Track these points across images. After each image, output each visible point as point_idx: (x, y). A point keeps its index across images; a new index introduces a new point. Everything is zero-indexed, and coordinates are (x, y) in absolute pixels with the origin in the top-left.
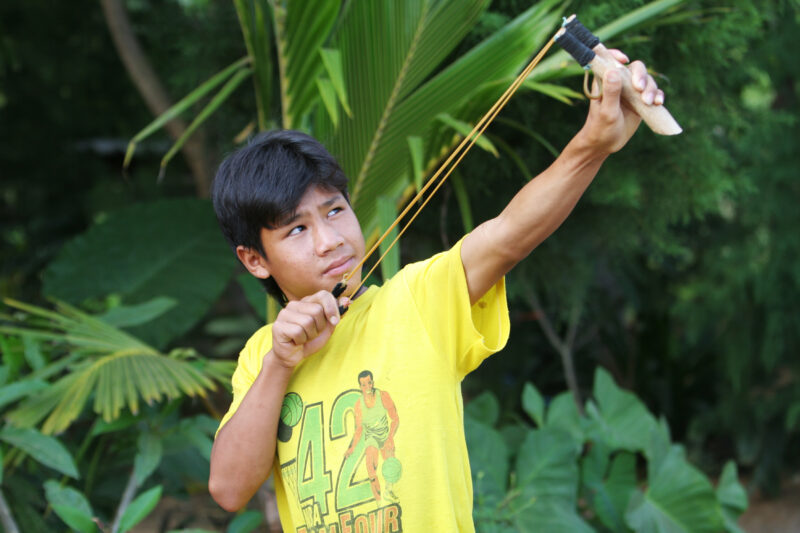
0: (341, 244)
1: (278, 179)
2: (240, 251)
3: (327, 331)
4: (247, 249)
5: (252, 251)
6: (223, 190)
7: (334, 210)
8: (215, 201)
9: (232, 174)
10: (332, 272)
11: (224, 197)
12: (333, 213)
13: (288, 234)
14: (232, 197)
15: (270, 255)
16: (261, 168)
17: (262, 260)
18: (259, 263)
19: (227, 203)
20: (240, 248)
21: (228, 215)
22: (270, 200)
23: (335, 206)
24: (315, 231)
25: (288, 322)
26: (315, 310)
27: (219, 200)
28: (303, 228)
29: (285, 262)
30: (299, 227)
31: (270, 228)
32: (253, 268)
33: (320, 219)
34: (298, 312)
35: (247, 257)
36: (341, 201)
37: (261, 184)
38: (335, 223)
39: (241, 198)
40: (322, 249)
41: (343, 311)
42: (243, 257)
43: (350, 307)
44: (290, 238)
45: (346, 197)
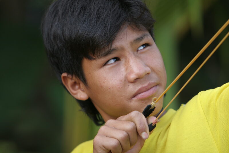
0: (148, 73)
1: (98, 18)
2: (64, 77)
3: (138, 144)
4: (70, 76)
5: (74, 78)
6: (52, 27)
7: (143, 45)
8: (45, 36)
9: (60, 13)
10: (140, 96)
11: (53, 32)
12: (142, 48)
13: (105, 64)
14: (59, 32)
15: (89, 81)
16: (84, 8)
17: (82, 85)
18: (80, 88)
19: (55, 37)
20: (64, 75)
21: (56, 47)
22: (91, 35)
23: (144, 42)
24: (127, 62)
25: (106, 136)
26: (129, 126)
27: (48, 35)
28: (117, 59)
29: (102, 87)
30: (113, 59)
31: (90, 58)
32: (74, 92)
33: (131, 53)
34: (115, 128)
35: (70, 82)
36: (148, 39)
37: (84, 21)
38: (143, 56)
39: (67, 33)
40: (133, 77)
41: (152, 127)
42: (66, 82)
43: (157, 124)
44: (107, 67)
45: (152, 35)
